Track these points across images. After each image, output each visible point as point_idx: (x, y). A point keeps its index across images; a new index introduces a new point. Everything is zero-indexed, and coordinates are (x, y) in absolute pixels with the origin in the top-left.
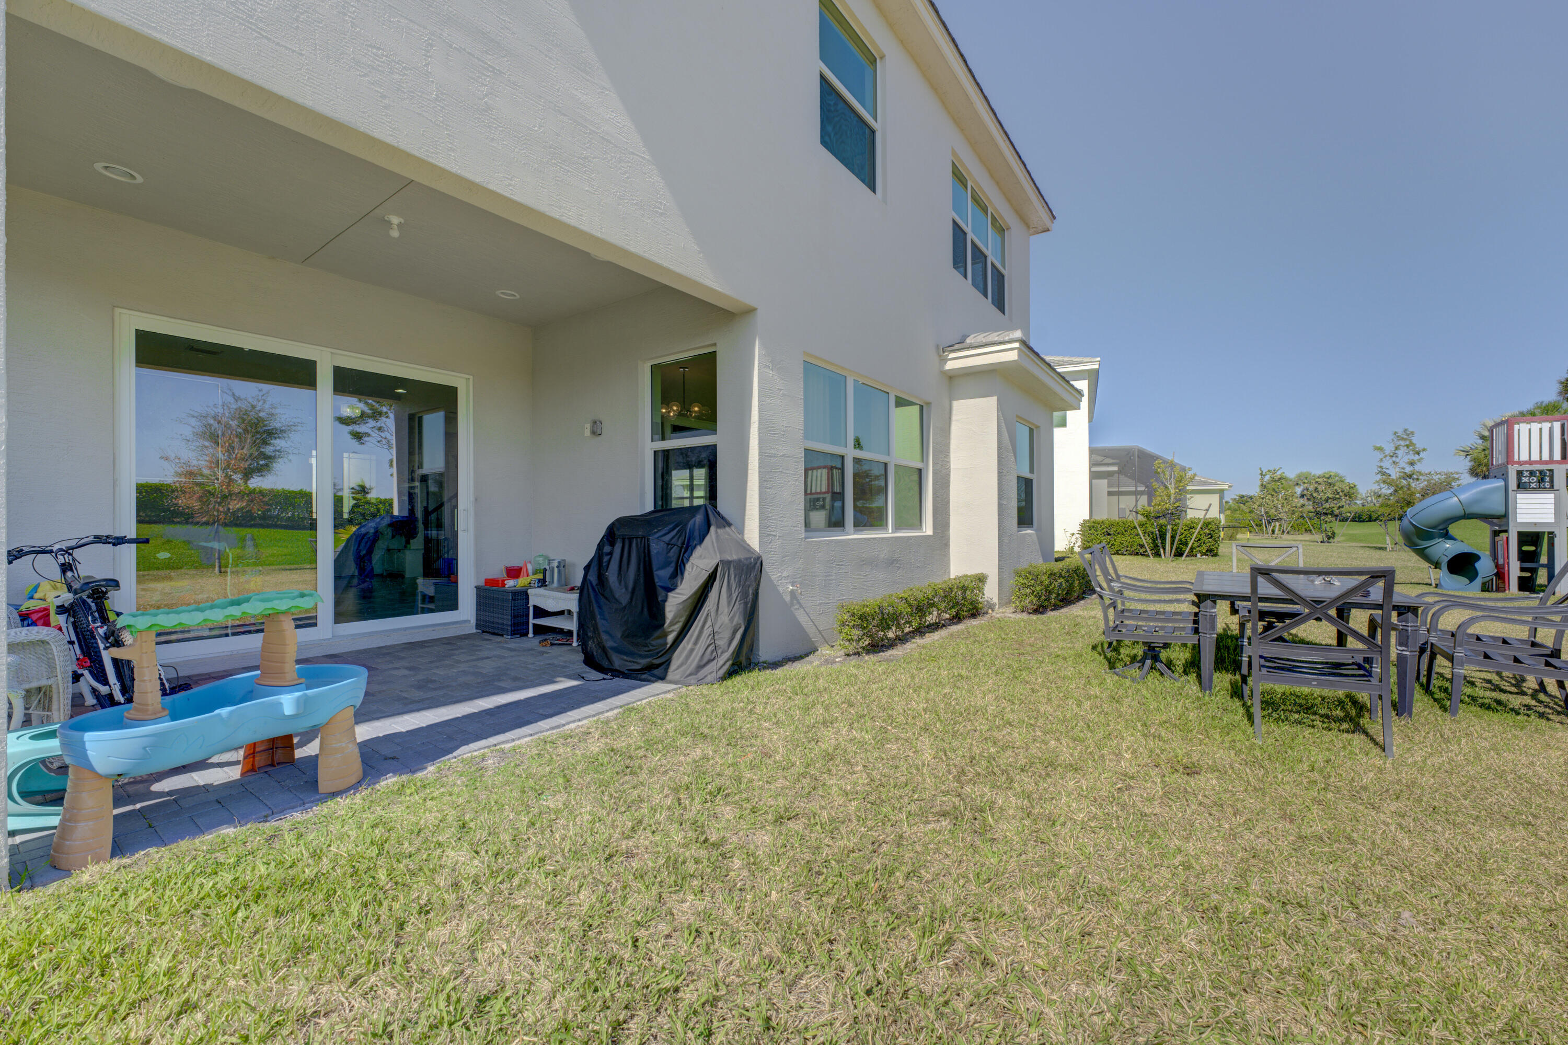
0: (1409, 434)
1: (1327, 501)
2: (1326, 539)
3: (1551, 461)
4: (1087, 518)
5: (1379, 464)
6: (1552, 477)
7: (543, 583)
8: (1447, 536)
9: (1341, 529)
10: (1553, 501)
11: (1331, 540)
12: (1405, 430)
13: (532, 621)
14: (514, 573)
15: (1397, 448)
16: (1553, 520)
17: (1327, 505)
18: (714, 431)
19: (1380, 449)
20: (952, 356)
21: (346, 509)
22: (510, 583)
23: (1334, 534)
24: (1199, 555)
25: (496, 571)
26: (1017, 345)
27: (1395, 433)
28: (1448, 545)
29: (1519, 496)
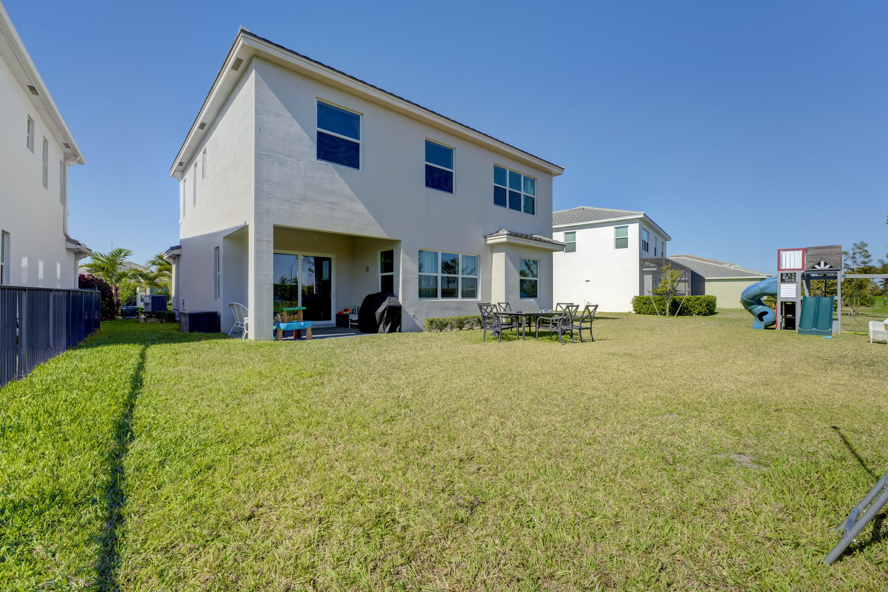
3: (796, 269)
4: (638, 295)
6: (795, 276)
7: (353, 313)
10: (795, 287)
13: (350, 323)
14: (346, 310)
15: (855, 254)
16: (795, 296)
18: (392, 271)
20: (489, 239)
21: (306, 292)
22: (345, 313)
24: (694, 315)
25: (341, 310)
26: (505, 236)
28: (760, 307)
29: (781, 285)
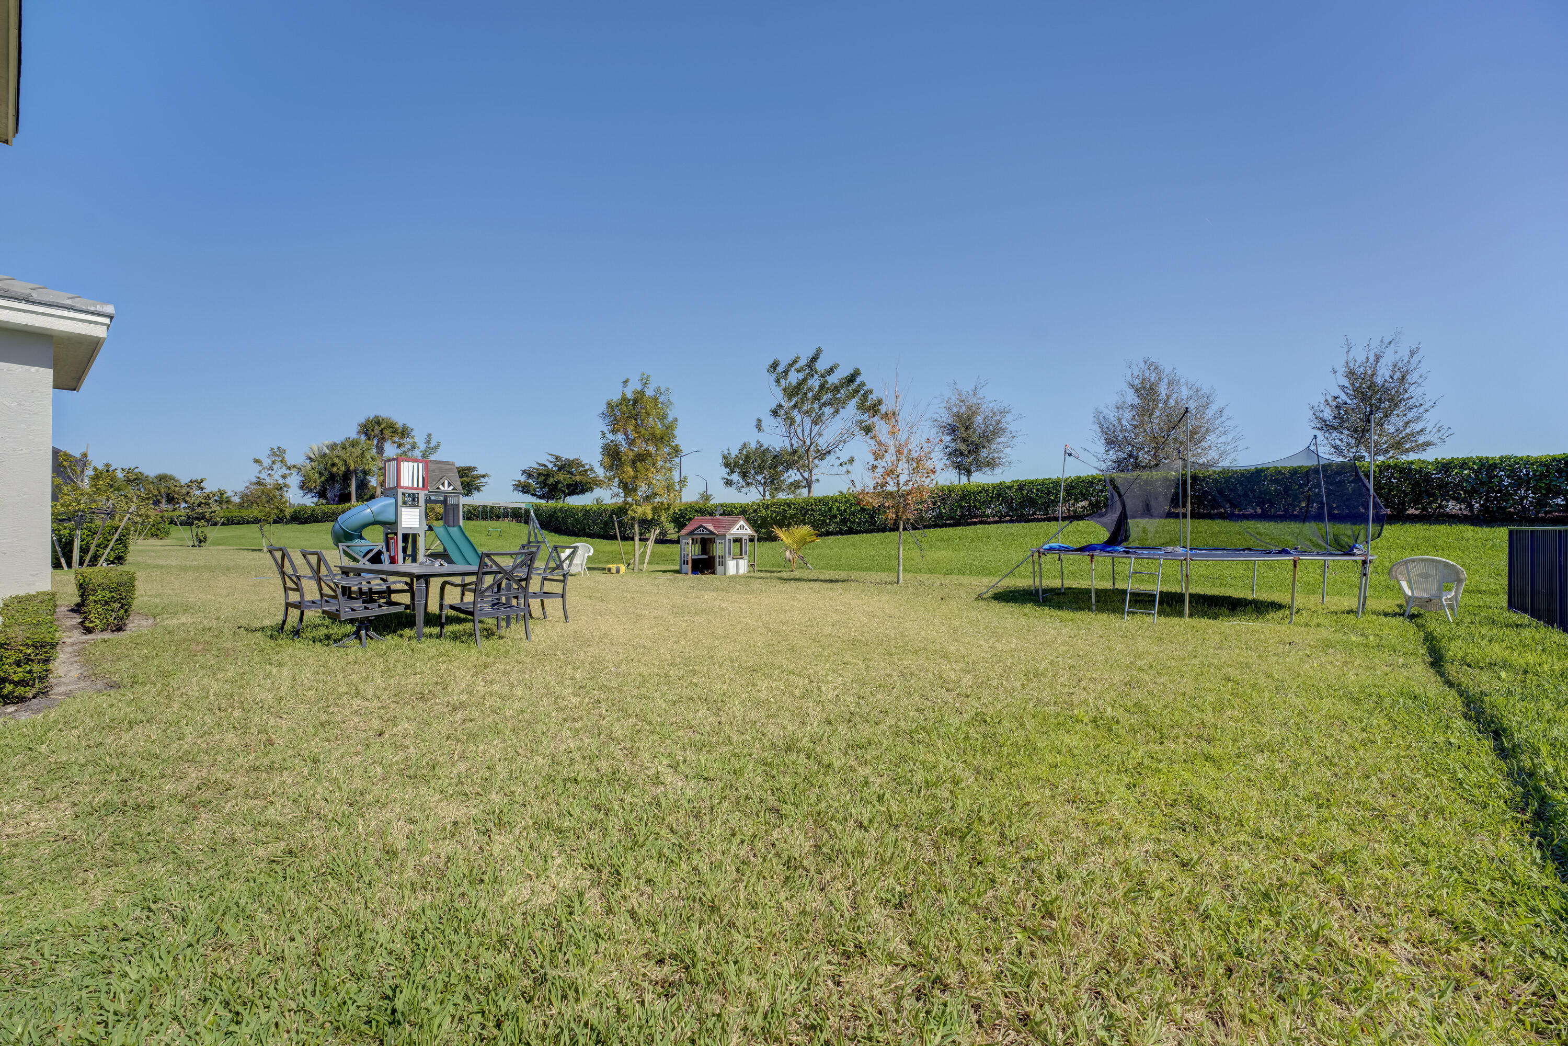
0: (282, 452)
1: (199, 505)
2: (196, 543)
3: (418, 488)
5: (258, 475)
6: (418, 498)
8: (361, 537)
9: (213, 533)
10: (419, 514)
11: (202, 544)
12: (279, 448)
15: (274, 462)
16: (418, 526)
17: (199, 510)
19: (257, 461)
23: (205, 538)
27: (272, 449)
28: (364, 542)
29: (404, 510)
